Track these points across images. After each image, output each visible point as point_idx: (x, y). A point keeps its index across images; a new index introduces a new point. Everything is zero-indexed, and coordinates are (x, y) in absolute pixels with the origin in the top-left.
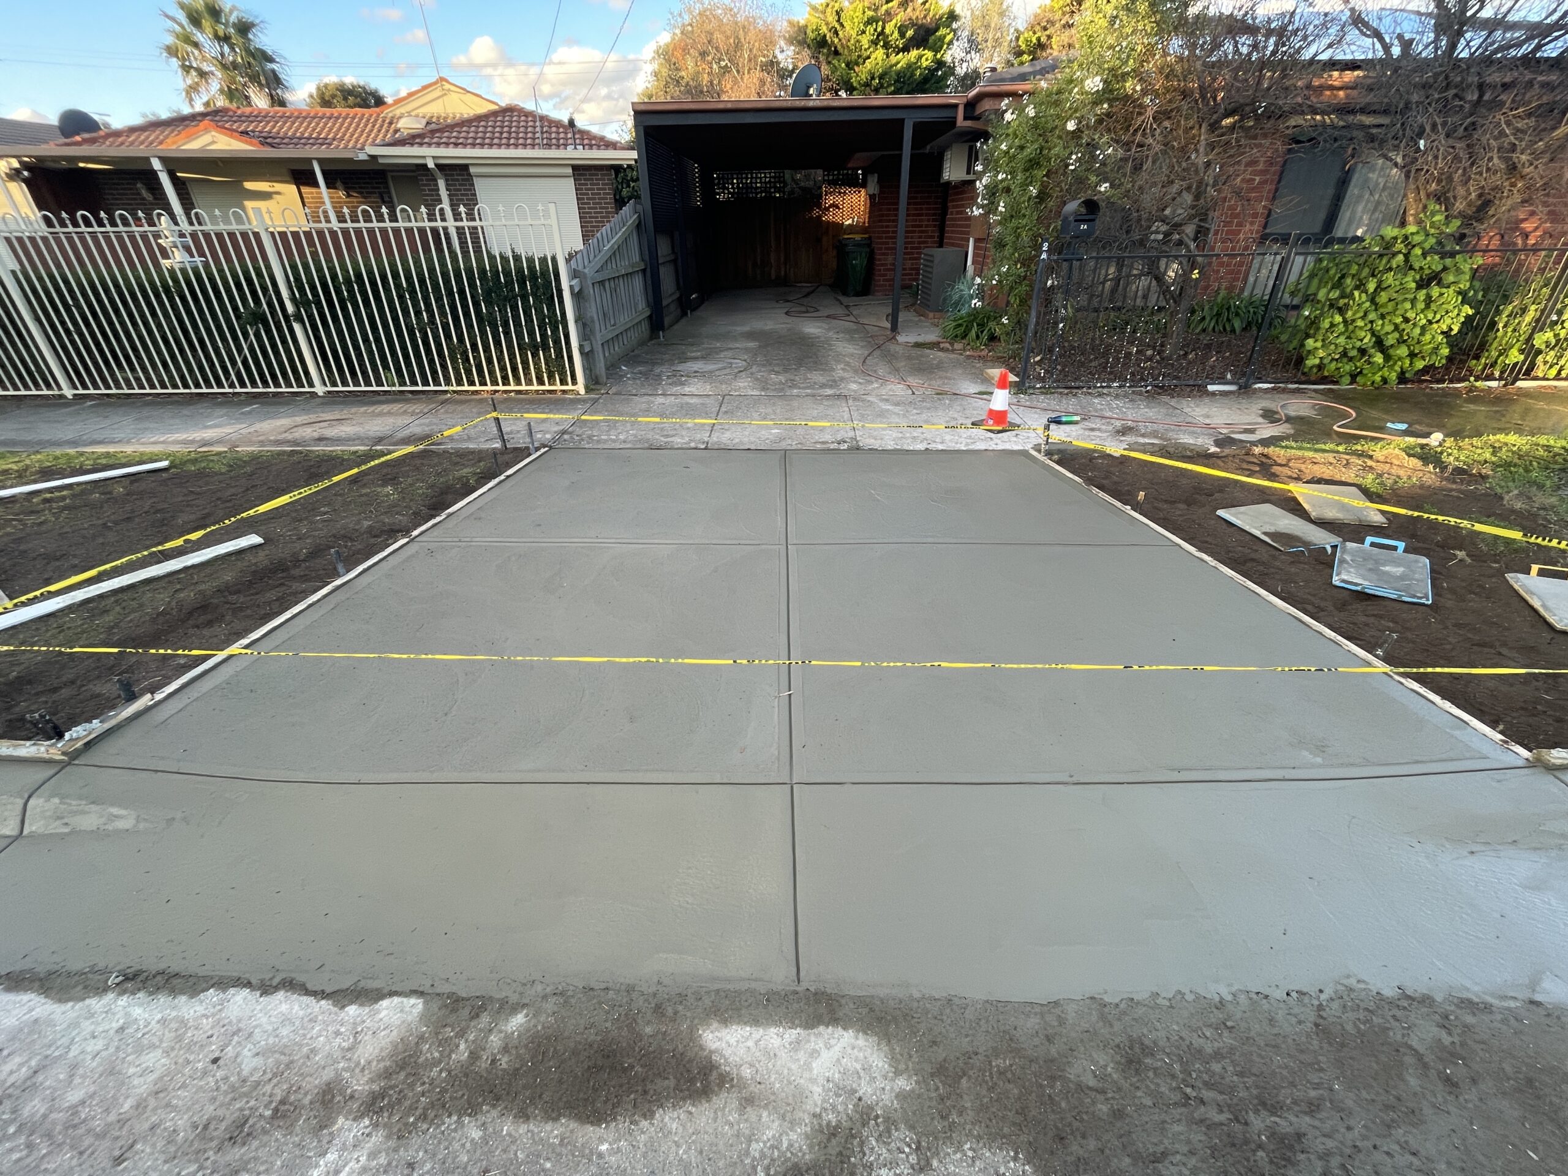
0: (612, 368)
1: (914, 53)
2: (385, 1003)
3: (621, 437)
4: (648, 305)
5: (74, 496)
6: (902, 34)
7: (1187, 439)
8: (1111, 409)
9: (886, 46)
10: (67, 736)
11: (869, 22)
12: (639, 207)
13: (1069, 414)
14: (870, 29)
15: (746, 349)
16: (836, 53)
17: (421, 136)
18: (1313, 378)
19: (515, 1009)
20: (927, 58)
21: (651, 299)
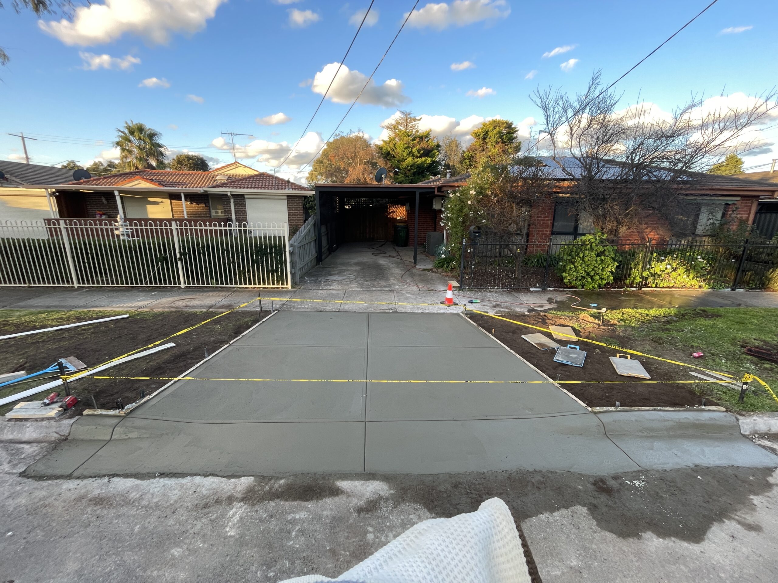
0: (302, 278)
1: (424, 159)
2: (242, 478)
3: (306, 307)
4: (316, 252)
5: (94, 328)
6: (419, 152)
7: (518, 309)
8: (493, 297)
9: (413, 156)
10: (126, 408)
11: (406, 148)
12: (315, 217)
13: (477, 299)
14: (407, 150)
15: (356, 271)
16: (394, 157)
17: (226, 184)
18: (568, 286)
19: (281, 479)
20: (429, 160)
21: (317, 250)
